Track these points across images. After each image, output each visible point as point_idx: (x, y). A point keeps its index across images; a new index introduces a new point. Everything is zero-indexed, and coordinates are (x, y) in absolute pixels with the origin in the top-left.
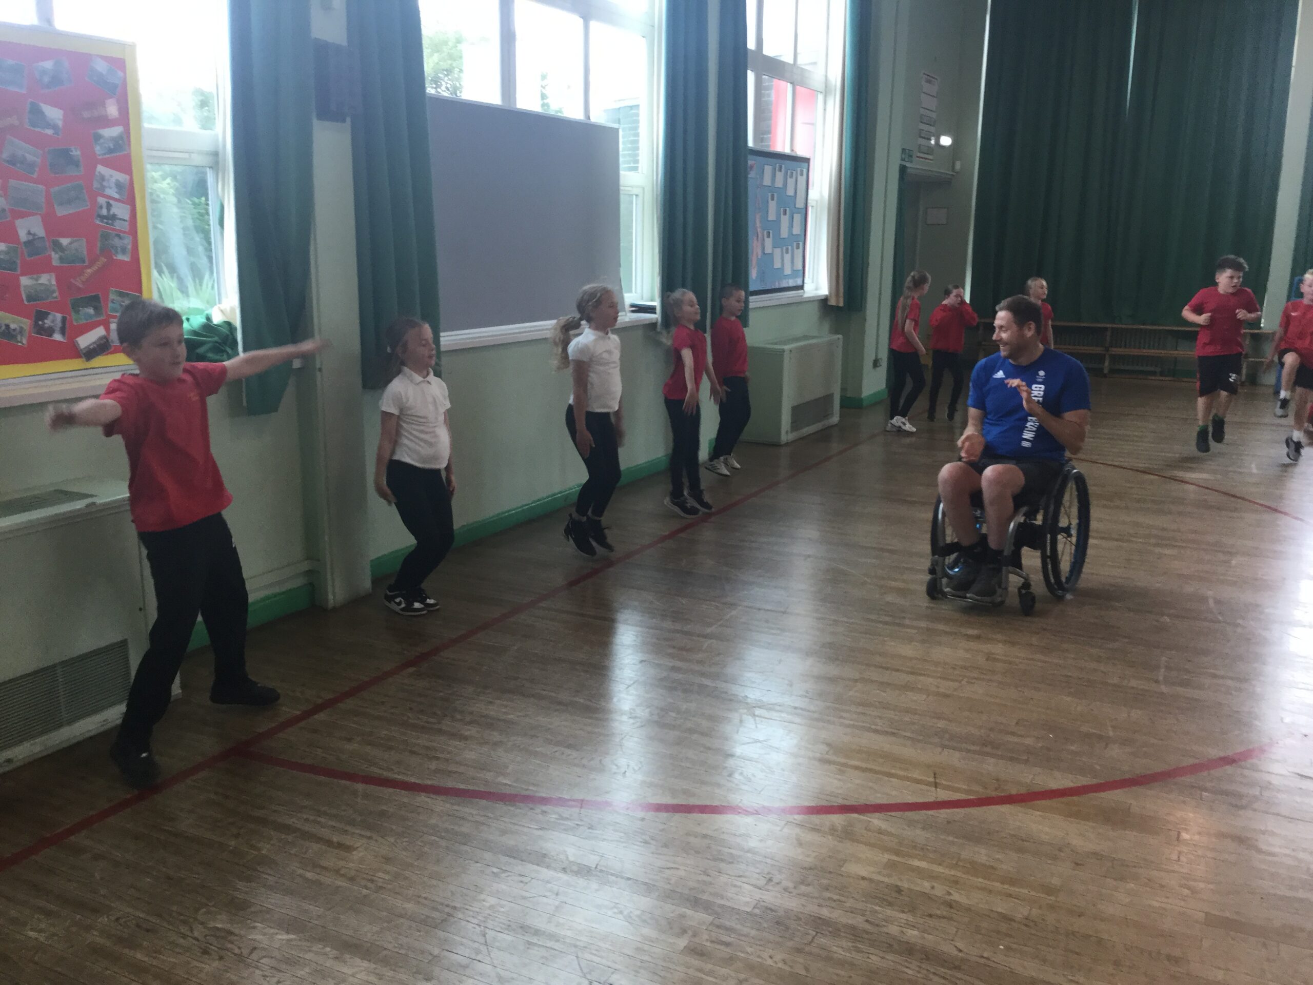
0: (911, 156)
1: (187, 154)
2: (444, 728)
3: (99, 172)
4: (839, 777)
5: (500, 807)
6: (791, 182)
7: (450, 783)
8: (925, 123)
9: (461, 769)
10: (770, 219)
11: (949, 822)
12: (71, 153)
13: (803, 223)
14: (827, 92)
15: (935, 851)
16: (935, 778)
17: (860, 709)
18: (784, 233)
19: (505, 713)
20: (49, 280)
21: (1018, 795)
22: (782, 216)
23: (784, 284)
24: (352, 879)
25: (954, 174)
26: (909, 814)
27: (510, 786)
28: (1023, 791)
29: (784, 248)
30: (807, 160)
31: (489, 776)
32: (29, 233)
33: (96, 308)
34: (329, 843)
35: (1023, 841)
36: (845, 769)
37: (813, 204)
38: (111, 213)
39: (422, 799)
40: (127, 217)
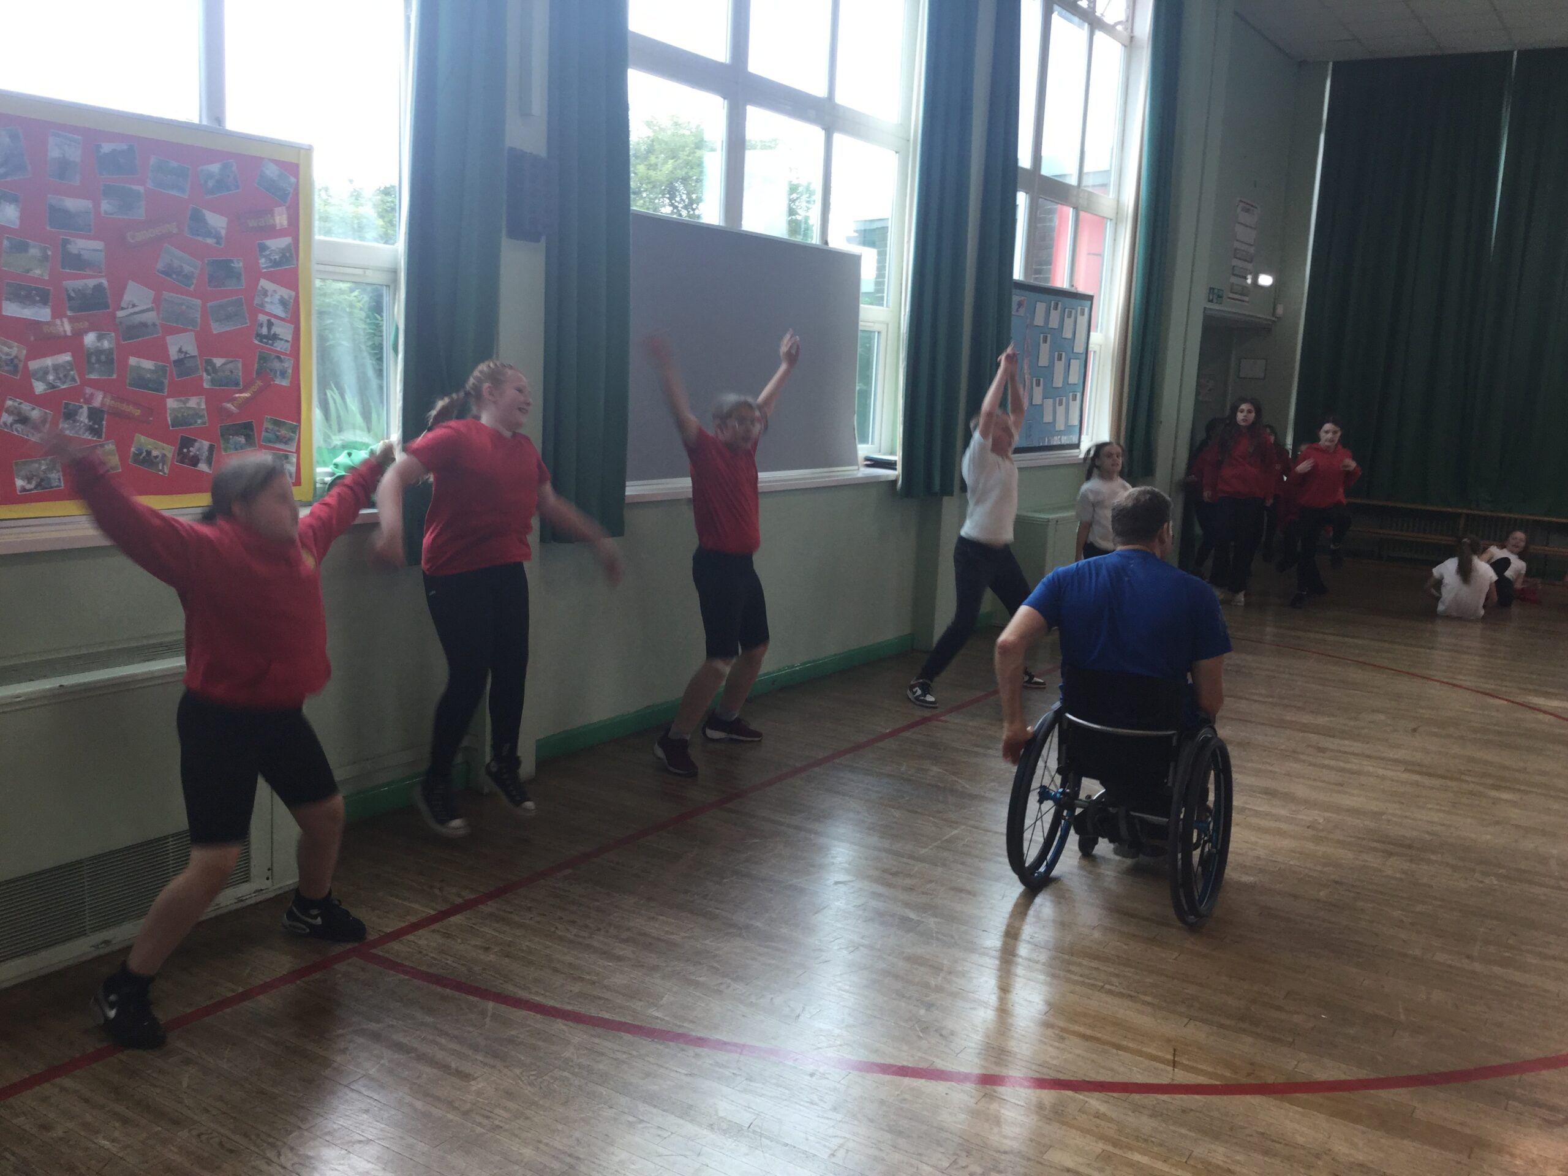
0: (1220, 297)
1: (362, 270)
2: (595, 944)
3: (262, 287)
4: (1057, 1044)
5: (647, 1045)
6: (1068, 323)
7: (593, 1012)
8: (1240, 259)
9: (608, 995)
10: (1040, 365)
11: (1184, 1111)
12: (232, 265)
13: (1083, 371)
14: (1117, 219)
15: (1161, 1145)
16: (1174, 1055)
17: (1094, 964)
18: (1058, 382)
19: (667, 932)
20: (199, 404)
21: (1273, 1084)
22: (1057, 362)
23: (1056, 441)
24: (466, 1114)
25: (1274, 319)
26: (1136, 1097)
27: (662, 1020)
28: (1281, 1079)
29: (1058, 399)
30: (1090, 298)
31: (638, 1005)
32: (180, 351)
33: (248, 437)
34: (445, 1068)
35: (1273, 1141)
36: (1065, 1035)
37: (1097, 348)
38: (272, 332)
39: (560, 1026)
40: (289, 338)
